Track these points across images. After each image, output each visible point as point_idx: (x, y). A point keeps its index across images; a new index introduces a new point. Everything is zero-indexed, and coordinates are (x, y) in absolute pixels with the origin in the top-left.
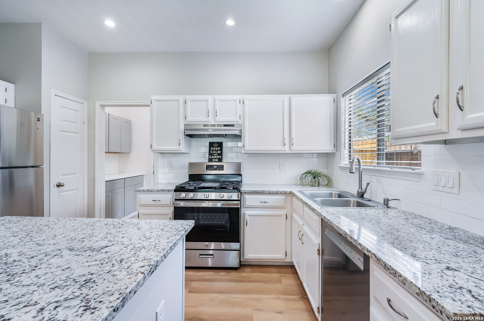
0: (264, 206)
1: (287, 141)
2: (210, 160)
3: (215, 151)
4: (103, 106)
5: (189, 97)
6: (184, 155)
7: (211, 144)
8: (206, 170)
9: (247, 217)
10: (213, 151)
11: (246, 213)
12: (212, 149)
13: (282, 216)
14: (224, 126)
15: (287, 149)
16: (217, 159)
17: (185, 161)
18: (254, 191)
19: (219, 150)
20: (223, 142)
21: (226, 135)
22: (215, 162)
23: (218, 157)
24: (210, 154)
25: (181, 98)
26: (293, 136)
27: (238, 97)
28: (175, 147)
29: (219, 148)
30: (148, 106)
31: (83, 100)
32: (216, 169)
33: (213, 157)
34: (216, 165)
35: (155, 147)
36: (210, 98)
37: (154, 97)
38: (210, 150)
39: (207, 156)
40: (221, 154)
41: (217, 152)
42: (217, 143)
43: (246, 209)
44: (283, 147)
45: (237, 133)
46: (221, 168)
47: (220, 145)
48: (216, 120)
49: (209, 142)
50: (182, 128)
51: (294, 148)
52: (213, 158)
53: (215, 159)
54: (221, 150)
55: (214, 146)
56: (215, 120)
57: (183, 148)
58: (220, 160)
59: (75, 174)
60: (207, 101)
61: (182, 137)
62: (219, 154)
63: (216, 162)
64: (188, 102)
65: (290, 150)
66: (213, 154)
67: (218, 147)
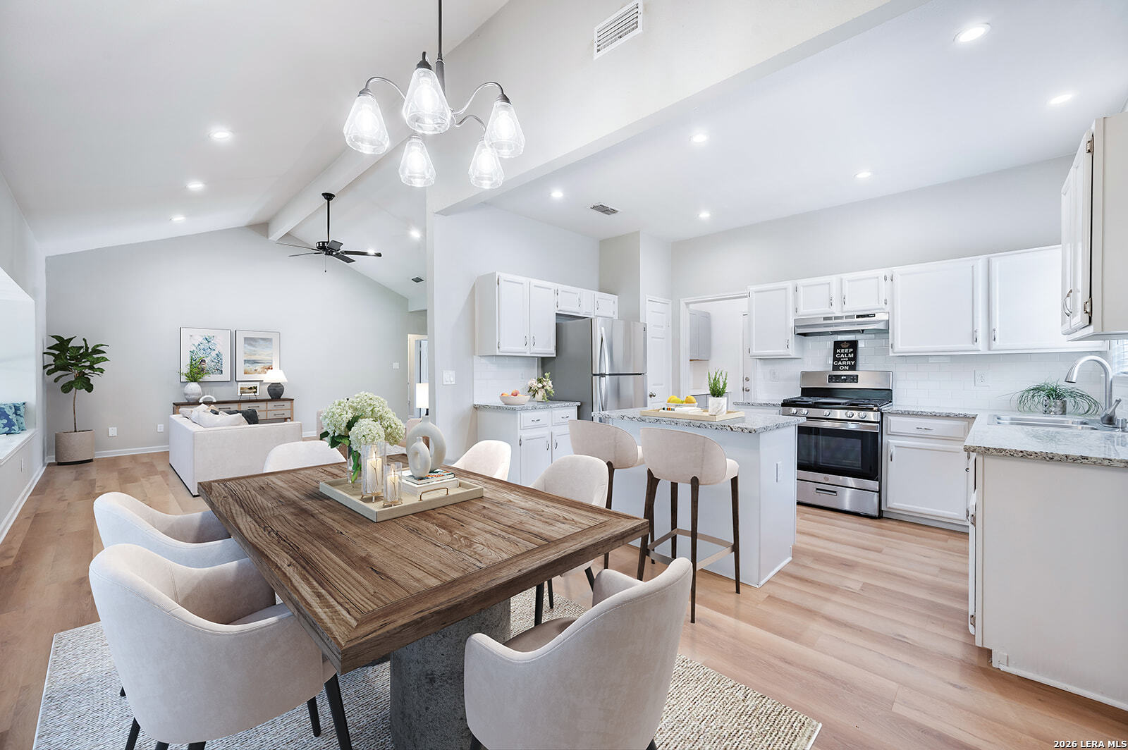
0: (925, 435)
1: (981, 335)
2: (835, 368)
3: (844, 354)
4: (687, 304)
5: (800, 282)
6: (794, 361)
7: (838, 345)
8: (829, 382)
9: (893, 450)
10: (841, 354)
11: (890, 443)
12: (838, 351)
13: (958, 452)
14: (858, 317)
15: (981, 347)
16: (847, 366)
17: (796, 369)
18: (905, 411)
19: (851, 353)
20: (859, 341)
21: (863, 330)
22: (844, 370)
23: (849, 363)
24: (835, 359)
25: (790, 285)
26: (997, 324)
27: (882, 272)
28: (782, 351)
29: (851, 350)
30: (746, 297)
31: (668, 300)
32: (845, 381)
33: (840, 363)
34: (845, 376)
35: (754, 352)
36: (834, 279)
37: (753, 288)
38: (835, 353)
39: (831, 362)
40: (855, 359)
41: (847, 355)
42: (847, 342)
43: (891, 437)
44: (973, 344)
45: (881, 326)
46: (854, 379)
47: (853, 344)
48: (845, 309)
49: (835, 342)
50: (792, 325)
51: (996, 345)
52: (840, 365)
53: (844, 365)
54: (855, 352)
55: (843, 346)
56: (842, 309)
57: (792, 352)
58: (853, 368)
59: (662, 385)
60: (829, 284)
61: (791, 336)
62: (850, 359)
63: (846, 370)
64: (801, 289)
65: (989, 350)
66: (840, 359)
67: (849, 348)
